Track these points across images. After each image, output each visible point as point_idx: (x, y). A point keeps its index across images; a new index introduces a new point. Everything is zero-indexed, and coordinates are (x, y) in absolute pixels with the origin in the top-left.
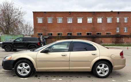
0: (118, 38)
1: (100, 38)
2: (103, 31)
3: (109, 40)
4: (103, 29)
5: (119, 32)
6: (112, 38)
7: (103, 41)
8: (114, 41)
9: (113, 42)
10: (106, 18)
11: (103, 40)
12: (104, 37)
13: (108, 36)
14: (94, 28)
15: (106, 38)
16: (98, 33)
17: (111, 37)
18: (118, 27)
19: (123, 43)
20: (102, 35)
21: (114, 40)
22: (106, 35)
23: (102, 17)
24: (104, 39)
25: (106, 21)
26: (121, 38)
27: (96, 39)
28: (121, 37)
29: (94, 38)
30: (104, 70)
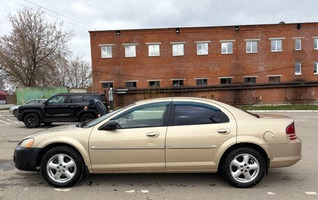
0: (299, 90)
1: (253, 89)
2: (261, 72)
3: (276, 93)
4: (261, 68)
5: (300, 74)
6: (283, 90)
7: (261, 98)
8: (289, 98)
9: (286, 100)
10: (267, 40)
11: (261, 94)
12: (263, 89)
13: (272, 85)
14: (237, 66)
15: (268, 90)
16: (249, 79)
17: (282, 88)
18: (298, 60)
19: (312, 100)
20: (258, 82)
21: (289, 93)
22: (267, 82)
23: (257, 38)
24: (264, 92)
25: (269, 47)
26: (307, 89)
27: (244, 92)
28: (306, 87)
29: (239, 90)
30: (248, 168)
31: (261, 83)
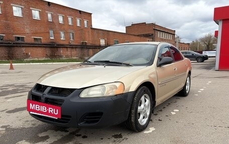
0: (53, 49)
1: (23, 46)
2: (28, 33)
3: (40, 51)
4: (27, 31)
5: (53, 38)
7: (30, 53)
8: (48, 54)
9: (47, 56)
10: (29, 9)
11: (30, 51)
12: (31, 47)
13: (36, 45)
14: (7, 26)
15: (34, 48)
16: (18, 38)
17: (43, 47)
18: (51, 29)
19: (61, 56)
20: (26, 41)
21: (48, 51)
22: (33, 42)
23: (21, 5)
24: (31, 49)
25: (31, 15)
26: (58, 49)
27: (16, 49)
28: (57, 47)
29: (11, 46)
31: (29, 42)
